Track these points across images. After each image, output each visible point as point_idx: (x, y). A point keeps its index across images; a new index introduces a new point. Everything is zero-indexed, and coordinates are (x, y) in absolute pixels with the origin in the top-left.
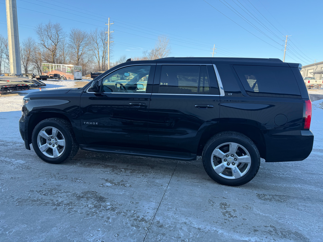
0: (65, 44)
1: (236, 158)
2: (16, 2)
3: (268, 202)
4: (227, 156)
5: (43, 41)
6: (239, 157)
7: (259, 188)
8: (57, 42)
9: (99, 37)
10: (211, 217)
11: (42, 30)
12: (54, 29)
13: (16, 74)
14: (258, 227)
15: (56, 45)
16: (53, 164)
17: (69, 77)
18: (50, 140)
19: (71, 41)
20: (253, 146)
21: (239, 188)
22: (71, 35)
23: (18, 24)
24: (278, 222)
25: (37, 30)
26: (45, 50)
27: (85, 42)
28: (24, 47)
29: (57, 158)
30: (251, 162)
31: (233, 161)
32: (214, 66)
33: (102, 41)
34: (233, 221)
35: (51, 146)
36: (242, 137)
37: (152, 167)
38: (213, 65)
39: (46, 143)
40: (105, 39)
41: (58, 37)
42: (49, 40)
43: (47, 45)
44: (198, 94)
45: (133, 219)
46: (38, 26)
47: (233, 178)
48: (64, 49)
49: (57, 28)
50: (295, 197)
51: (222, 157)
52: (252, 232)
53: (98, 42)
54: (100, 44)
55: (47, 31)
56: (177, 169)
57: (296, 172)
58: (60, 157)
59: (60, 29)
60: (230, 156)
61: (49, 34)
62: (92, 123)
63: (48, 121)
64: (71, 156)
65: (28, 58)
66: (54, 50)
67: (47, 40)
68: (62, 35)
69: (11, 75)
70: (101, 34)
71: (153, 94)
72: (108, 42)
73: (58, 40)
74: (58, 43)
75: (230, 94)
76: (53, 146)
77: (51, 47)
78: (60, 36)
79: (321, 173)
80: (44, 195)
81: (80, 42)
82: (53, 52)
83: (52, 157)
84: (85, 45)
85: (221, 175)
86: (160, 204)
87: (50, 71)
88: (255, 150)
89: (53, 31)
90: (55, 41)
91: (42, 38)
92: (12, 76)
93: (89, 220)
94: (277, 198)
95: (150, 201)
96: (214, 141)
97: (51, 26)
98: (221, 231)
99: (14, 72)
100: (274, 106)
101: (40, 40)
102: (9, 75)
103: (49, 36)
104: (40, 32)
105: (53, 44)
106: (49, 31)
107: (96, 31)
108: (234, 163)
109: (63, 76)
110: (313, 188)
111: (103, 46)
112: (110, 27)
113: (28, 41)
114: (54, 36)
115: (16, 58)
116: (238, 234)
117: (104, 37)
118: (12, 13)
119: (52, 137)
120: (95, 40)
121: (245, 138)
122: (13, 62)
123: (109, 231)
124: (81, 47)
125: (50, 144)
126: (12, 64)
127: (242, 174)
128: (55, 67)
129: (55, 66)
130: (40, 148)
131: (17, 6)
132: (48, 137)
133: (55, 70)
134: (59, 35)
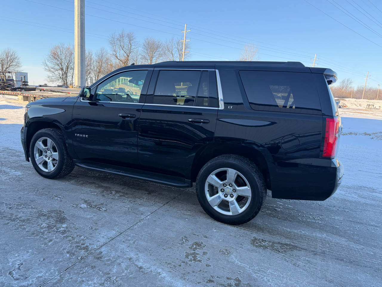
0: (138, 55)
1: (235, 189)
2: (84, 9)
3: (261, 250)
4: (224, 185)
5: (115, 51)
6: (237, 188)
7: (263, 232)
8: (129, 52)
9: (175, 47)
10: (168, 257)
11: (115, 40)
12: (127, 39)
13: (80, 86)
14: (217, 277)
15: (128, 56)
16: (47, 179)
17: (135, 92)
18: (46, 153)
19: (144, 52)
20: (253, 175)
21: (237, 227)
22: (144, 45)
23: (85, 33)
24: (251, 275)
25: (110, 39)
26: (117, 61)
27: (158, 53)
28: (97, 58)
29: (51, 173)
30: (251, 196)
31: (232, 192)
32: (217, 71)
33: (178, 52)
34: (191, 266)
35: (47, 159)
36: (241, 163)
37: (150, 192)
38: (215, 71)
39: (42, 155)
40: (181, 49)
41: (131, 47)
42: (121, 51)
43: (119, 56)
44: (195, 106)
45: (75, 245)
46: (111, 36)
47: (230, 214)
48: (137, 60)
49: (131, 38)
50: (303, 249)
51: (219, 187)
52: (204, 282)
53: (173, 53)
54: (176, 55)
55: (120, 41)
56: (178, 197)
57: (336, 218)
58: (54, 171)
59: (133, 38)
60: (228, 185)
61: (122, 44)
62: (83, 136)
63: (44, 131)
64: (64, 172)
65: (100, 69)
66: (126, 62)
67: (119, 51)
68: (135, 45)
69: (75, 86)
70: (178, 43)
71: (145, 104)
72: (183, 53)
73: (130, 50)
74: (130, 54)
75: (230, 107)
76: (49, 159)
77: (123, 58)
78: (133, 46)
79: (373, 223)
80: (10, 208)
81: (153, 53)
82: (124, 63)
83: (47, 171)
84: (159, 56)
85: (216, 208)
86: (121, 234)
87: (117, 84)
88: (256, 180)
89: (126, 41)
90: (128, 52)
91: (114, 48)
92: (76, 88)
93: (29, 240)
94: (277, 246)
95: (112, 230)
96: (209, 165)
97: (124, 36)
98: (165, 274)
99: (78, 84)
100: (276, 123)
101: (112, 50)
102: (73, 87)
103: (122, 46)
104: (112, 43)
105: (125, 55)
106: (122, 41)
107: (171, 40)
108: (233, 195)
109: (130, 91)
110: (343, 241)
111: (179, 57)
112: (186, 35)
113: (100, 52)
114: (127, 46)
115: (81, 69)
116: (184, 281)
117: (181, 47)
118: (80, 21)
119: (48, 149)
120: (170, 50)
121: (244, 163)
122: (78, 73)
123: (39, 253)
124: (154, 59)
125: (46, 156)
126: (77, 75)
127: (241, 210)
128: (122, 81)
129: (123, 79)
130: (36, 160)
131: (85, 13)
132: (45, 149)
133: (122, 84)
134: (132, 44)
